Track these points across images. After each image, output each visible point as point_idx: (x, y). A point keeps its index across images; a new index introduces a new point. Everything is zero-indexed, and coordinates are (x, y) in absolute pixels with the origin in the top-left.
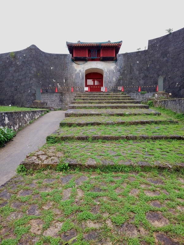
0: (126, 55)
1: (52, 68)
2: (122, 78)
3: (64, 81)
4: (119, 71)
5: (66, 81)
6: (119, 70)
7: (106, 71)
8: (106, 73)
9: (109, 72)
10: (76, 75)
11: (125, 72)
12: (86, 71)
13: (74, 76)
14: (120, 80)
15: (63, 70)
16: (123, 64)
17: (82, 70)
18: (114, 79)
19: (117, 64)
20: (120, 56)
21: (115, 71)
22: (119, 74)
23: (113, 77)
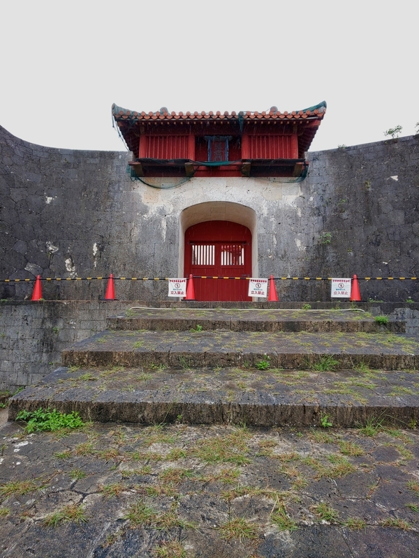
0: (342, 156)
1: (49, 200)
2: (334, 238)
3: (95, 249)
4: (317, 211)
5: (101, 249)
6: (318, 209)
7: (265, 211)
8: (266, 220)
9: (277, 217)
10: (144, 227)
11: (344, 215)
12: (187, 211)
13: (136, 232)
14: (324, 246)
15: (96, 207)
16: (331, 189)
17: (170, 209)
18: (298, 243)
19: (308, 189)
20: (316, 157)
21: (299, 214)
22: (318, 226)
23: (293, 235)
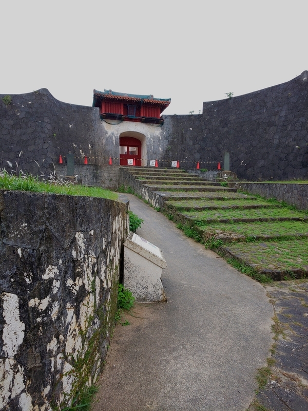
0: (175, 118)
1: (70, 126)
2: (172, 148)
3: (90, 147)
4: (166, 138)
5: (92, 147)
6: (167, 137)
7: (149, 137)
8: (150, 140)
9: (153, 139)
10: (107, 139)
11: (175, 140)
12: (121, 134)
13: (104, 141)
14: (168, 151)
15: (88, 130)
16: (171, 130)
17: (115, 133)
18: (160, 149)
19: (163, 129)
20: (166, 117)
21: (161, 138)
22: (167, 143)
23: (158, 146)
